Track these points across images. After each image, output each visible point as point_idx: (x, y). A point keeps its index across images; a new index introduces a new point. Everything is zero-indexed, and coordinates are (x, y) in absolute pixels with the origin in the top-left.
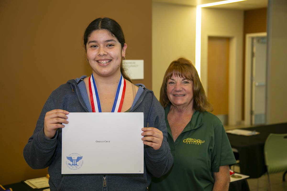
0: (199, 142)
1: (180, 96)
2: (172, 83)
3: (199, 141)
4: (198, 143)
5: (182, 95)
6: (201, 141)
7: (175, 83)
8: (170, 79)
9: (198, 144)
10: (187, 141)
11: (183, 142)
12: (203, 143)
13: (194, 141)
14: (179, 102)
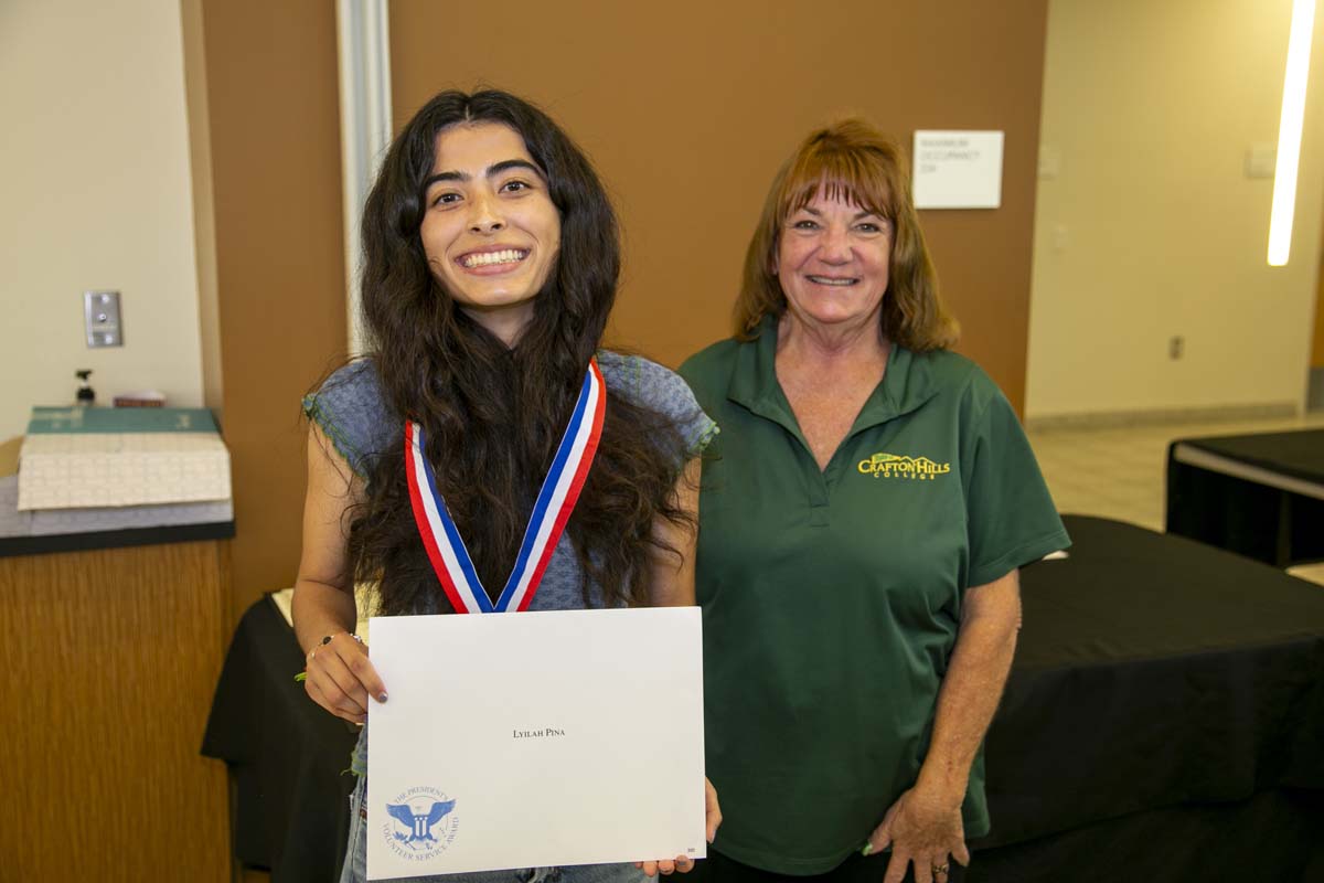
0: (925, 467)
1: (837, 285)
2: (807, 227)
3: (925, 464)
4: (919, 471)
5: (846, 279)
6: (934, 465)
9: (923, 477)
10: (873, 468)
11: (858, 470)
12: (940, 471)
13: (903, 467)
14: (832, 307)
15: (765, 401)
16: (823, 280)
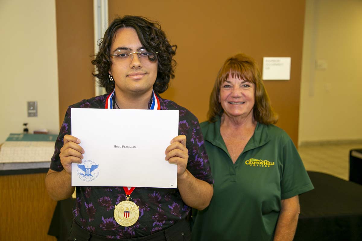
1: (238, 104)
2: (227, 87)
3: (267, 162)
4: (265, 164)
5: (240, 102)
6: (269, 162)
7: (231, 87)
8: (226, 81)
9: (266, 166)
10: (250, 163)
11: (245, 164)
12: (271, 164)
13: (259, 163)
14: (237, 111)
15: (217, 141)
16: (233, 103)
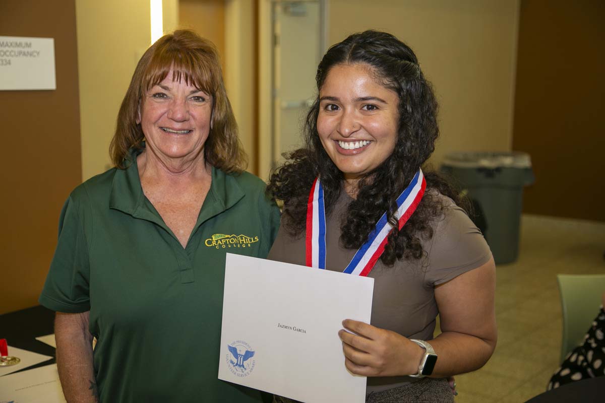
0: (244, 240)
3: (245, 237)
5: (184, 130)
6: (249, 238)
8: (158, 84)
9: (244, 246)
10: (214, 243)
16: (171, 131)
